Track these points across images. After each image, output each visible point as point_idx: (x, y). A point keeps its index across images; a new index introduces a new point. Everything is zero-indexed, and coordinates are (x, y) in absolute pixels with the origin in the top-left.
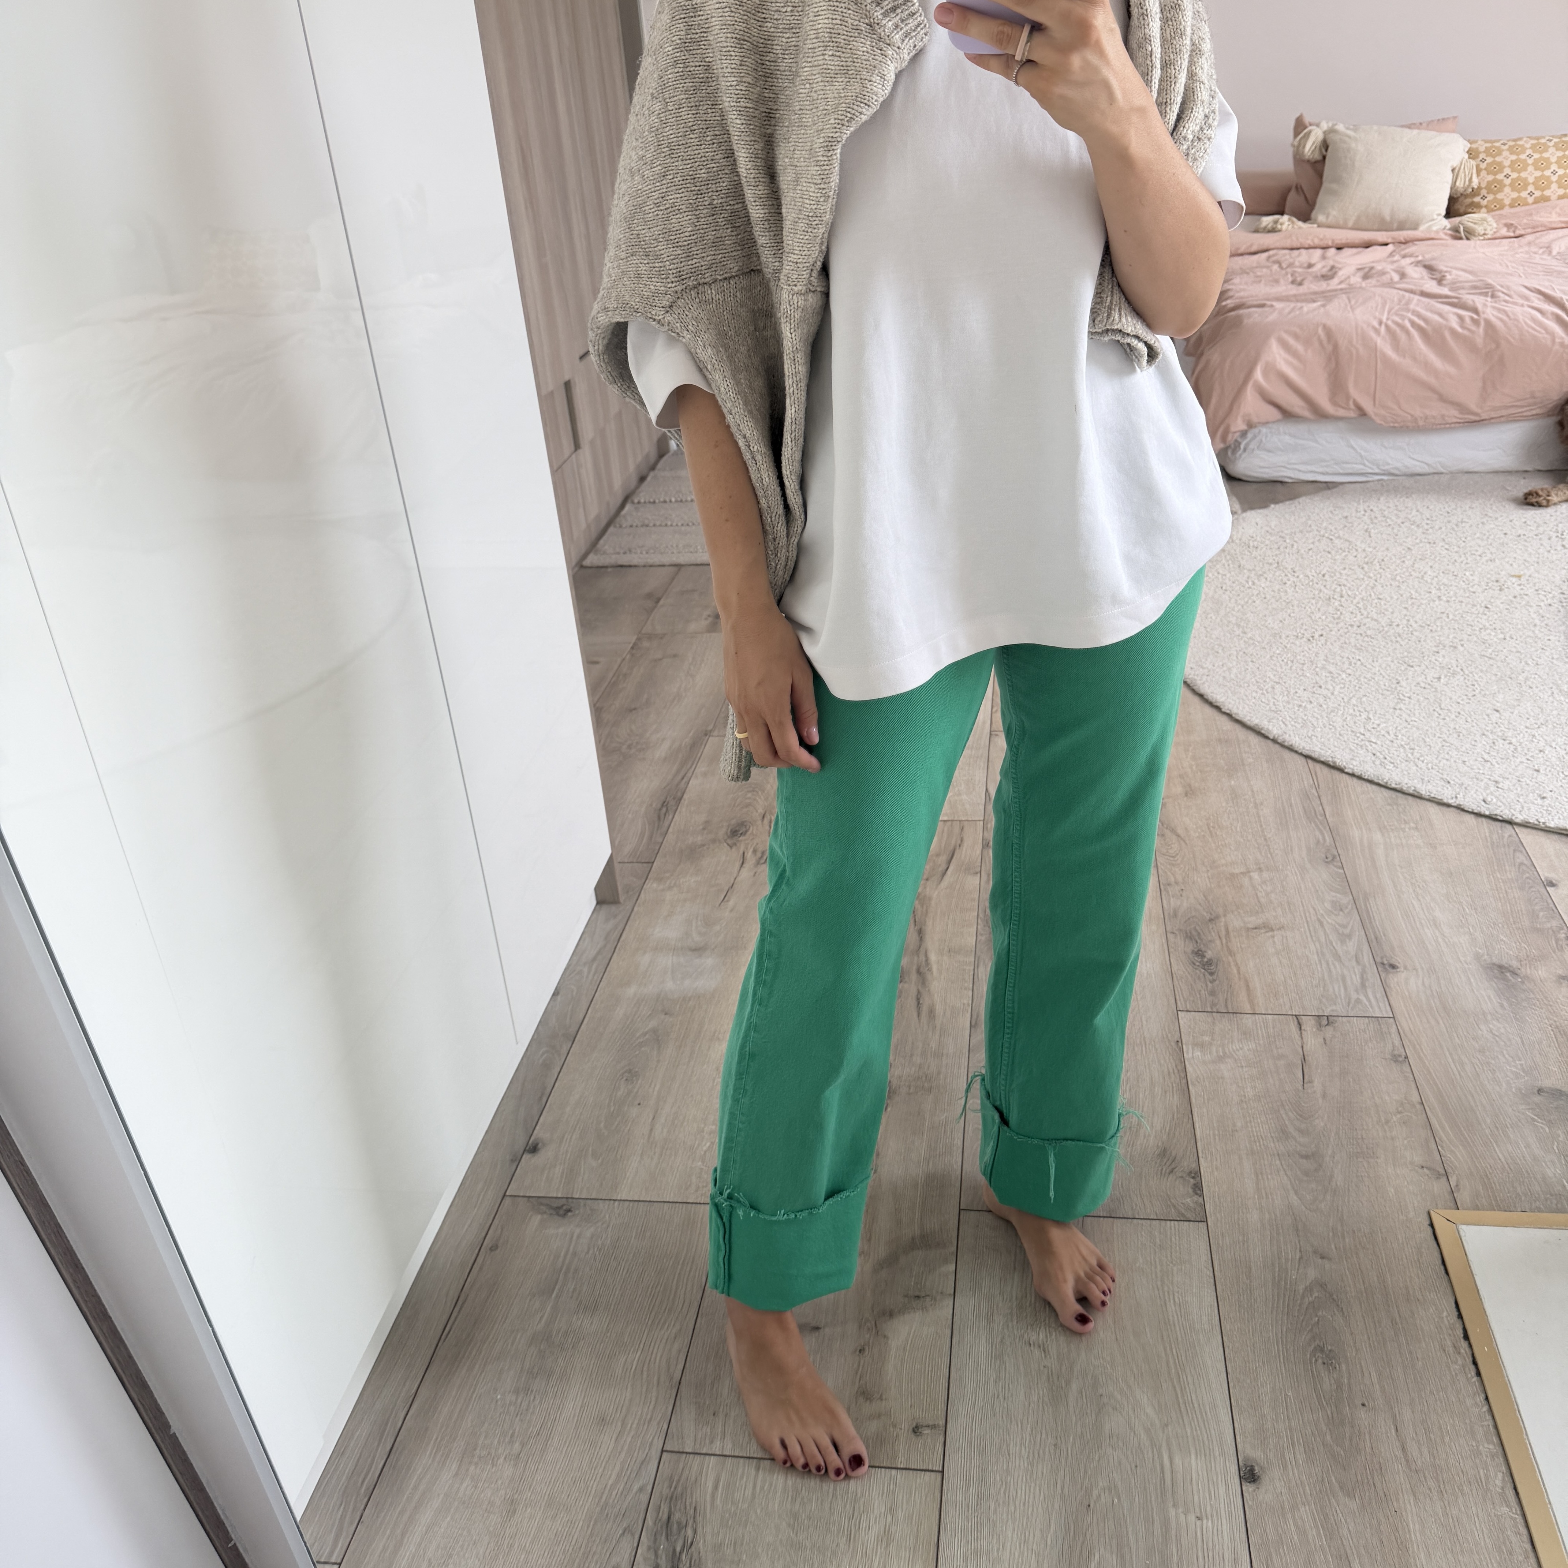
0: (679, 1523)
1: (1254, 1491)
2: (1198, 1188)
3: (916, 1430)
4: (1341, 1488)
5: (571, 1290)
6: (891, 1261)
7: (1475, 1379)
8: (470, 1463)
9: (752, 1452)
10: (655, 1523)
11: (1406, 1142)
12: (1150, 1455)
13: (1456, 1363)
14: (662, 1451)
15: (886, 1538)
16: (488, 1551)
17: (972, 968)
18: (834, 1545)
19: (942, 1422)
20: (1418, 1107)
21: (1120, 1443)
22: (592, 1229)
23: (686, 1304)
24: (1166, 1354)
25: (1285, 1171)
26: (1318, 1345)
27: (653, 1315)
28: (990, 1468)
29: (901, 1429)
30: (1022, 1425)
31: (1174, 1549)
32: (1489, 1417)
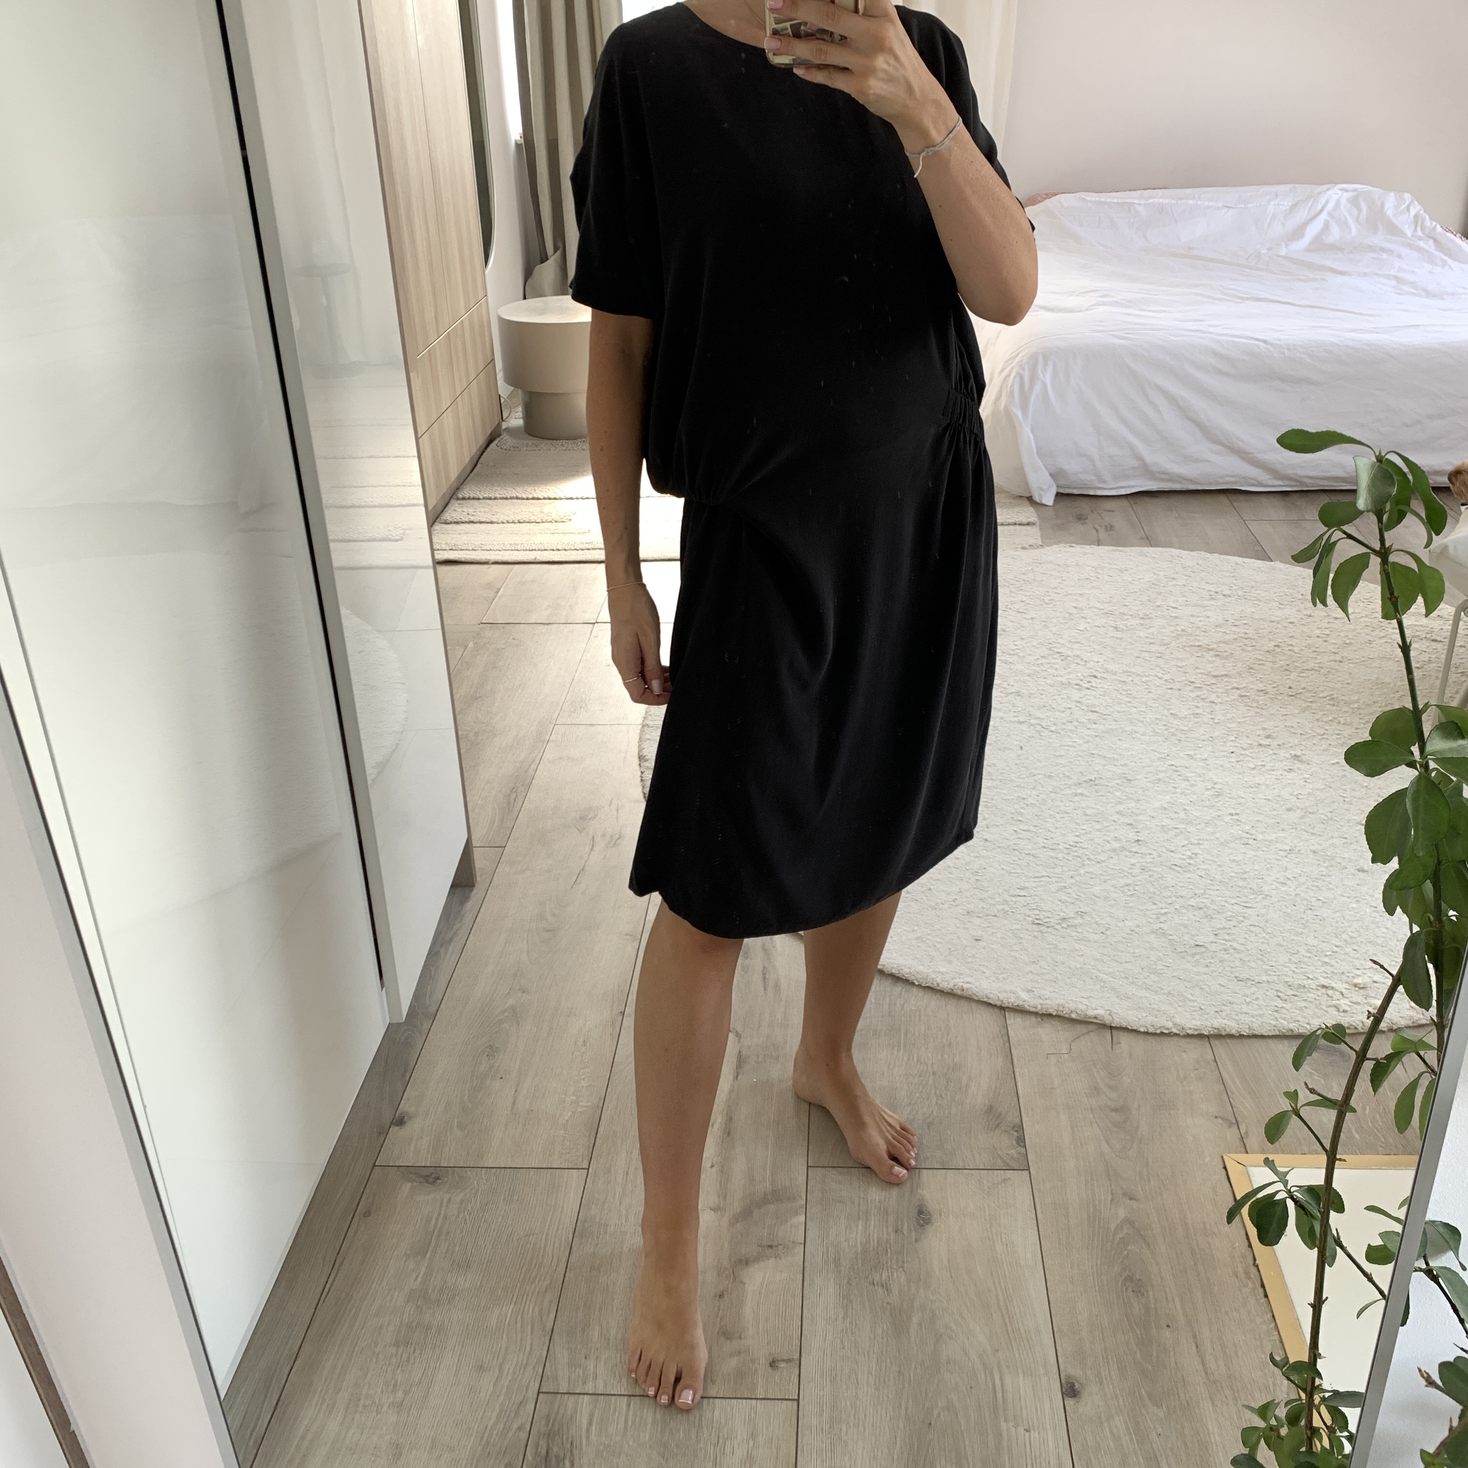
0: (557, 1457)
1: (1075, 1404)
2: (1021, 1141)
3: (773, 1364)
4: (1150, 1399)
5: (444, 1250)
6: (745, 1214)
7: (1264, 1300)
8: (355, 1412)
9: (623, 1389)
10: (534, 1458)
11: (1202, 1095)
12: (983, 1377)
13: (1246, 1286)
14: (539, 1393)
15: (750, 1458)
19: (796, 1356)
20: (1213, 1064)
21: (957, 1367)
22: (461, 1195)
23: (555, 1259)
24: (995, 1286)
25: (1097, 1124)
26: (1128, 1276)
27: (524, 1270)
28: (841, 1395)
29: (759, 1364)
30: (869, 1357)
31: (1007, 1459)
32: (1275, 1333)
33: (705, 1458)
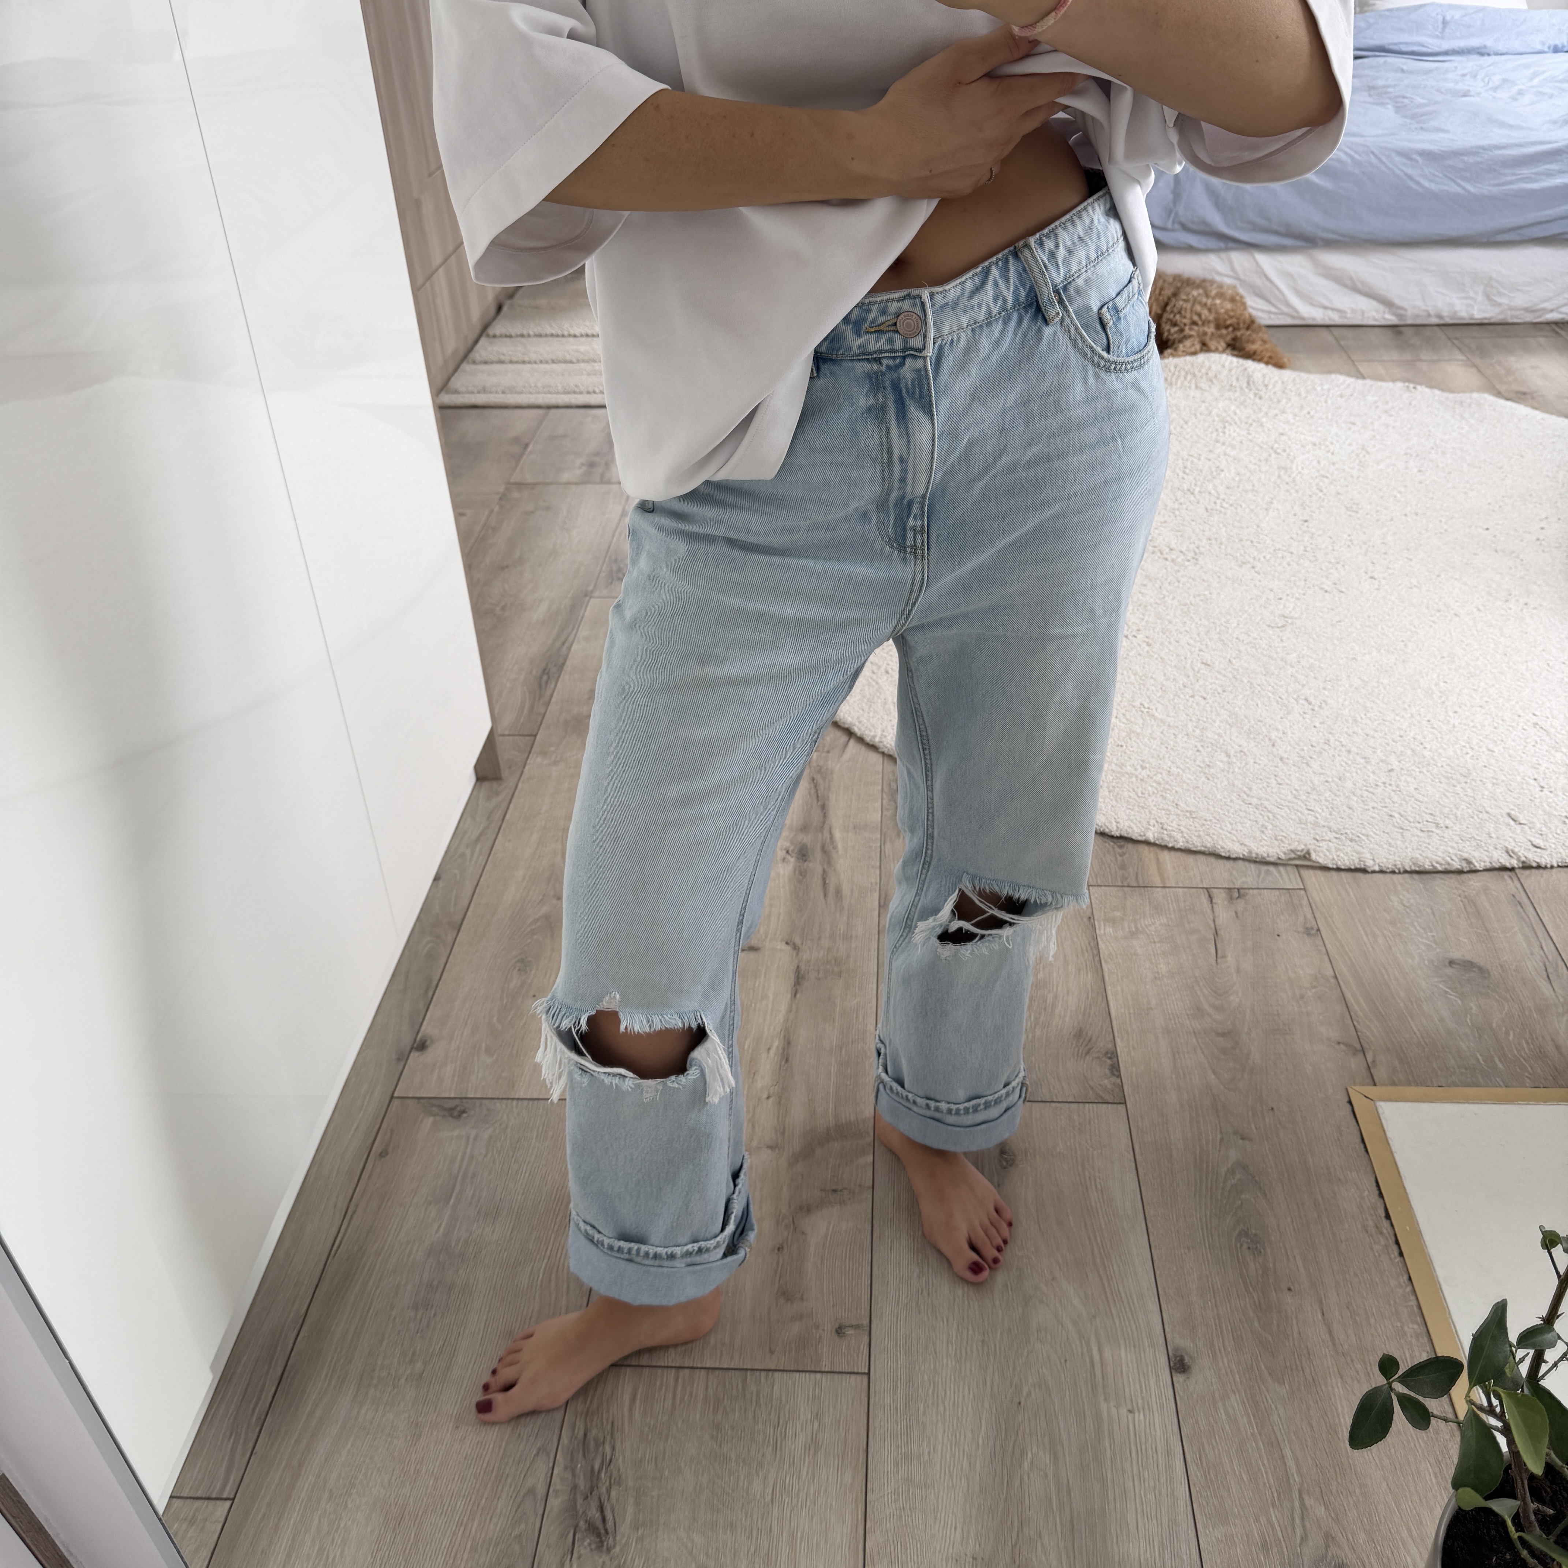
0: (596, 1440)
1: (1185, 1381)
2: (1115, 1069)
3: (839, 1331)
4: (1270, 1375)
5: (470, 1195)
6: (806, 1154)
7: (1398, 1259)
8: (369, 1385)
10: (571, 1441)
11: (1321, 1017)
12: (1079, 1348)
13: (1379, 1244)
15: (814, 1446)
17: (879, 845)
18: (760, 1456)
19: (866, 1322)
20: (1333, 981)
21: (1049, 1337)
22: (490, 1131)
24: (1091, 1244)
25: (1201, 1049)
26: (1243, 1230)
27: (558, 1219)
28: (917, 1367)
29: (824, 1330)
30: (947, 1321)
31: (1107, 1444)
32: (1413, 1298)
33: (764, 1441)
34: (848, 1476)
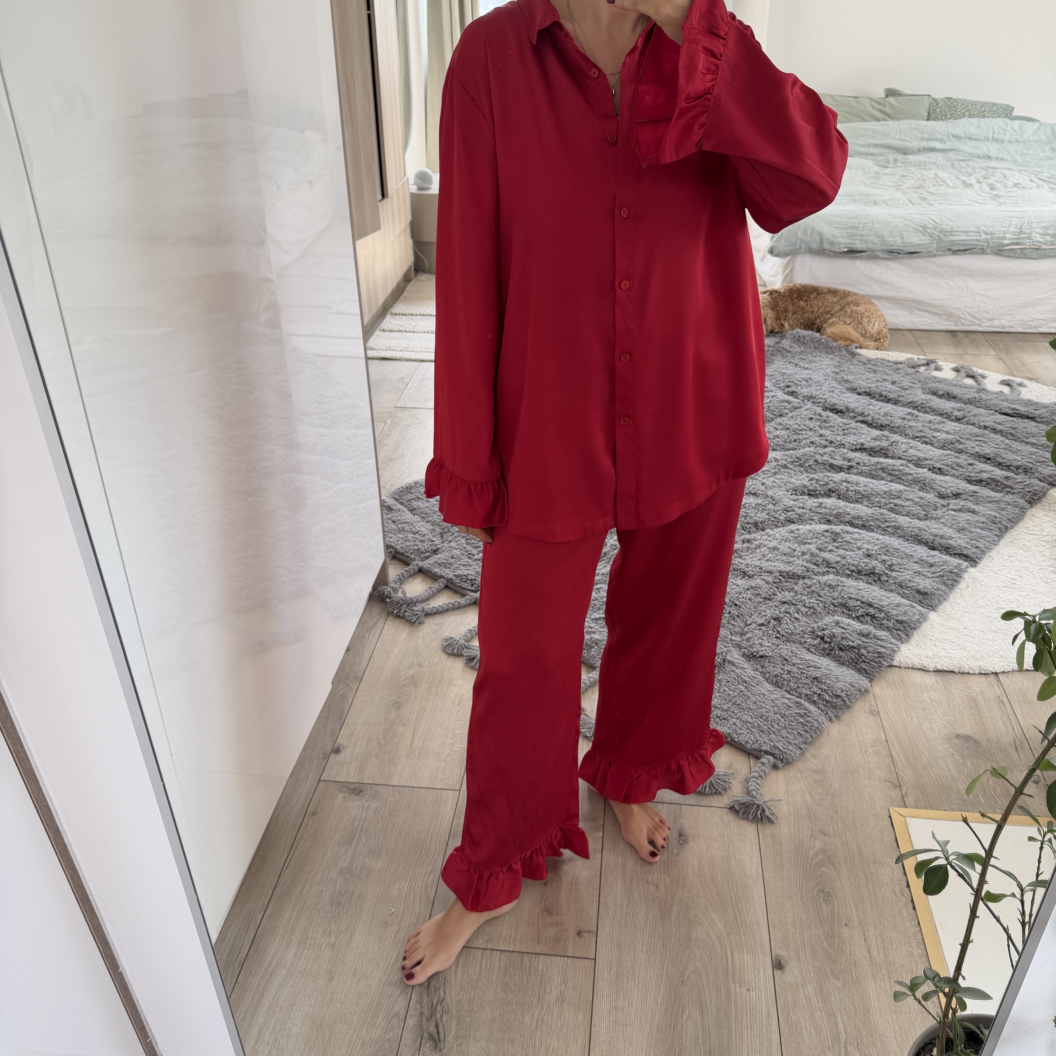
0: (435, 987)
1: (781, 974)
3: (579, 933)
4: (832, 974)
5: (364, 842)
7: (912, 911)
8: (304, 948)
11: (876, 765)
12: (720, 952)
13: (901, 901)
15: (561, 998)
16: (317, 1002)
18: (530, 1002)
19: (595, 929)
20: (885, 743)
21: (702, 945)
22: (377, 803)
23: (437, 853)
24: (730, 890)
25: (803, 781)
26: (821, 889)
27: (416, 859)
28: (624, 958)
29: (570, 933)
30: (643, 932)
31: (733, 1009)
32: (920, 934)
33: (533, 994)
34: (581, 1017)
